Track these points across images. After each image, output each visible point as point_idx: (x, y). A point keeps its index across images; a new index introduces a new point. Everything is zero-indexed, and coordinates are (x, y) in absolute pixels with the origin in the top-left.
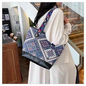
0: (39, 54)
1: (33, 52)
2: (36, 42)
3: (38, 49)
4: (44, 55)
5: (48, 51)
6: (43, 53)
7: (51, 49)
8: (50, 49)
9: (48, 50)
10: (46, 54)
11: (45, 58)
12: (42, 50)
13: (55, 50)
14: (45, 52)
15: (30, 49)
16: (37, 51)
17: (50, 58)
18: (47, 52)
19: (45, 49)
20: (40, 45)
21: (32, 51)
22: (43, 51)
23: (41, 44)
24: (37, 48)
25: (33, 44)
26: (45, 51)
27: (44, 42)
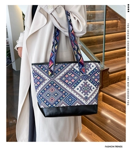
0: (70, 100)
1: (59, 101)
2: (54, 85)
3: (64, 92)
4: (77, 96)
5: (80, 87)
6: (75, 94)
7: (83, 81)
8: (82, 83)
9: (80, 85)
10: (80, 93)
11: (82, 100)
12: (70, 90)
13: (89, 79)
14: (77, 90)
15: (52, 100)
16: (64, 96)
17: (88, 96)
18: (80, 89)
19: (75, 87)
20: (63, 85)
21: (57, 101)
22: (73, 92)
23: (64, 82)
24: (62, 92)
25: (52, 90)
26: (75, 89)
27: (67, 76)
